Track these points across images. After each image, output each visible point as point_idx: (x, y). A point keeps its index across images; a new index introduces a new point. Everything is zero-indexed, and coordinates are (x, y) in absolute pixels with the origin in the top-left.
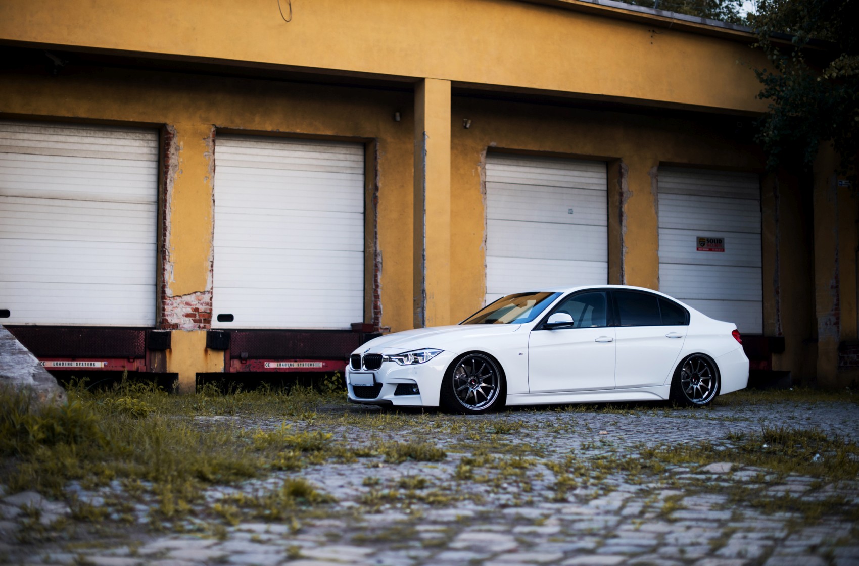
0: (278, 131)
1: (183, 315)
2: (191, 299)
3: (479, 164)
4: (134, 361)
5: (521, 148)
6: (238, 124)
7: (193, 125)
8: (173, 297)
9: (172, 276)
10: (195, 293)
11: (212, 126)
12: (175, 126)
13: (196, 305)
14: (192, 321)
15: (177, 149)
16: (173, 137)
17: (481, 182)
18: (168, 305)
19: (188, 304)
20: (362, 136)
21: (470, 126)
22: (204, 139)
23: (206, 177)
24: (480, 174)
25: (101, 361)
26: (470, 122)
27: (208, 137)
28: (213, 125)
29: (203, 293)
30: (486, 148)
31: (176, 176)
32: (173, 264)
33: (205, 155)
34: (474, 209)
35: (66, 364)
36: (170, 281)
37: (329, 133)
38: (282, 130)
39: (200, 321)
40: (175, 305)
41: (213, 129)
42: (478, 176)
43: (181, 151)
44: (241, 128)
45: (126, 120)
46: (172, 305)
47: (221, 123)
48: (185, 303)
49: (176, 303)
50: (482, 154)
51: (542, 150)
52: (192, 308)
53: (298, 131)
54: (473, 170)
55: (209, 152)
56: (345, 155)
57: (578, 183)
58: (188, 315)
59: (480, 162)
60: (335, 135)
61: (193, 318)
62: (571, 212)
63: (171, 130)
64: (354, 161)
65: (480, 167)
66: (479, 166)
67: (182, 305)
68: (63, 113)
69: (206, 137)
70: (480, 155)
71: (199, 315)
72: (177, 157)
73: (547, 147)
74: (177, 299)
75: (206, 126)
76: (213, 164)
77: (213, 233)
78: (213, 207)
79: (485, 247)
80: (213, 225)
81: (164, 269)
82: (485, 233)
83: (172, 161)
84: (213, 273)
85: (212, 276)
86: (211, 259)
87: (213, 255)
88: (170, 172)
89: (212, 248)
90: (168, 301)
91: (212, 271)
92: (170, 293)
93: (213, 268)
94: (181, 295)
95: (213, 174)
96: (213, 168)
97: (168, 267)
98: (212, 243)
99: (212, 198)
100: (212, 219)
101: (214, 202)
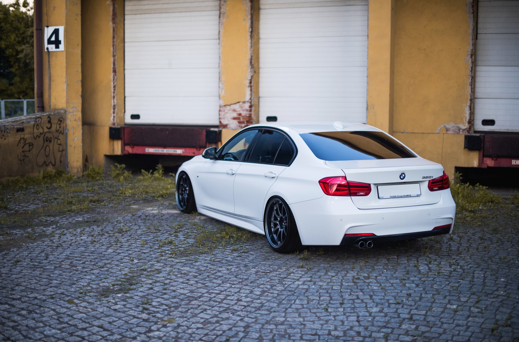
1: (232, 118)
2: (236, 107)
4: (200, 150)
8: (225, 106)
9: (223, 91)
10: (239, 102)
13: (240, 111)
14: (237, 123)
17: (468, 3)
18: (221, 111)
19: (234, 110)
23: (244, 19)
25: (181, 149)
29: (244, 102)
31: (224, 20)
32: (224, 83)
33: (244, 3)
34: (460, 27)
35: (160, 150)
36: (222, 95)
39: (243, 123)
40: (226, 111)
43: (228, 3)
46: (224, 111)
48: (232, 110)
52: (237, 114)
55: (246, 1)
58: (234, 119)
61: (238, 121)
67: (230, 112)
71: (243, 119)
72: (225, 7)
74: (228, 108)
76: (250, 9)
77: (251, 59)
78: (250, 41)
79: (471, 59)
80: (251, 54)
81: (219, 87)
82: (470, 47)
83: (222, 10)
84: (253, 88)
85: (251, 90)
86: (250, 78)
87: (252, 75)
88: (221, 18)
89: (249, 70)
90: (222, 109)
91: (251, 87)
92: (222, 103)
93: (252, 85)
94: (229, 104)
95: (249, 17)
96: (250, 12)
97: (221, 85)
98: (250, 67)
99: (250, 34)
100: (249, 50)
101: (251, 37)
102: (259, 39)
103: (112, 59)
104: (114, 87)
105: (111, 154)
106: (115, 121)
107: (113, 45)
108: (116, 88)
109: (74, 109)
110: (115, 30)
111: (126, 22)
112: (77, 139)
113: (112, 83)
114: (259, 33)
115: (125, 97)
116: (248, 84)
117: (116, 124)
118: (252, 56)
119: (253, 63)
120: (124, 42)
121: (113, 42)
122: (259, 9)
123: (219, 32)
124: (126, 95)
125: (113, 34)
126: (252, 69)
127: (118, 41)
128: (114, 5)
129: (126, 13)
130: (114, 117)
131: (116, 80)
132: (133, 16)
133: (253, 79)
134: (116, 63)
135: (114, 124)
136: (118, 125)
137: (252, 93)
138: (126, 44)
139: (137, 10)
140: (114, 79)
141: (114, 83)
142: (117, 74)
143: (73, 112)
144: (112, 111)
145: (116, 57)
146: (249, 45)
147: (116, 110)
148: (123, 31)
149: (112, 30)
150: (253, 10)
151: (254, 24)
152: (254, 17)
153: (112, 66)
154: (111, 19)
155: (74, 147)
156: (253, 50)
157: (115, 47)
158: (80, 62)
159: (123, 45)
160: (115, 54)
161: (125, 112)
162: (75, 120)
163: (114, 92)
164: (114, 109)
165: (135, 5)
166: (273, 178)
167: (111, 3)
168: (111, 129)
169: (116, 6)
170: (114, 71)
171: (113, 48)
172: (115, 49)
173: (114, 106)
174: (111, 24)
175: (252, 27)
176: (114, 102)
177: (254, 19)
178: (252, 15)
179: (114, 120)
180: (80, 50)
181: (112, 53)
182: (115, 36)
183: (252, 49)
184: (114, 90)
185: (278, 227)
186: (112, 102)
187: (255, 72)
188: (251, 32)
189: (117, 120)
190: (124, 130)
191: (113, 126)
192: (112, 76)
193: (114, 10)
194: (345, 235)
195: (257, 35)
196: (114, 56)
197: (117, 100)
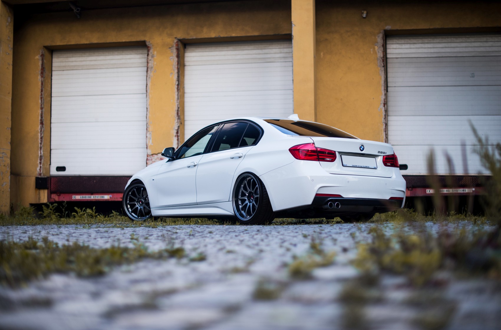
0: (219, 37)
3: (377, 44)
5: (415, 28)
6: (192, 35)
7: (162, 40)
8: (152, 155)
9: (151, 141)
11: (174, 39)
12: (151, 42)
15: (153, 57)
16: (150, 49)
17: (379, 58)
18: (149, 160)
19: (161, 159)
20: (280, 33)
21: (367, 15)
22: (170, 48)
23: (171, 73)
24: (377, 52)
25: (108, 195)
26: (365, 12)
27: (172, 47)
28: (176, 38)
30: (382, 31)
31: (152, 74)
32: (151, 133)
33: (171, 58)
34: (373, 79)
35: (87, 197)
36: (150, 144)
37: (256, 34)
38: (222, 36)
40: (153, 160)
41: (176, 41)
42: (376, 53)
43: (155, 58)
44: (194, 37)
45: (121, 41)
46: (151, 160)
47: (181, 35)
48: (159, 158)
49: (154, 158)
50: (379, 37)
51: (432, 27)
53: (234, 35)
54: (372, 50)
55: (173, 56)
56: (279, 49)
57: (479, 52)
59: (377, 43)
60: (261, 34)
62: (473, 76)
63: (149, 45)
64: (286, 53)
65: (378, 47)
66: (376, 45)
67: (157, 160)
68: (84, 41)
69: (171, 47)
70: (377, 37)
72: (152, 62)
73: (437, 25)
74: (154, 156)
75: (171, 39)
76: (176, 63)
77: (178, 110)
78: (177, 93)
79: (384, 108)
80: (178, 105)
81: (147, 137)
82: (383, 97)
83: (150, 65)
84: (179, 137)
85: (178, 140)
86: (177, 128)
87: (179, 125)
88: (149, 72)
89: (176, 121)
90: (149, 158)
91: (178, 136)
92: (150, 152)
93: (179, 135)
94: (157, 153)
95: (176, 71)
96: (176, 66)
97: (148, 135)
98: (177, 117)
99: (177, 87)
100: (176, 101)
101: (178, 89)
102: (184, 93)
103: (40, 111)
104: (41, 138)
105: (38, 202)
106: (41, 172)
107: (41, 98)
108: (43, 140)
109: (3, 154)
110: (43, 84)
111: (53, 78)
112: (6, 185)
113: (40, 134)
114: (184, 87)
115: (51, 150)
116: (175, 134)
117: (42, 175)
118: (178, 108)
119: (179, 114)
120: (51, 97)
121: (41, 95)
122: (184, 66)
123: (147, 85)
124: (52, 148)
125: (42, 87)
126: (179, 120)
127: (46, 94)
128: (43, 60)
129: (53, 69)
130: (41, 167)
131: (43, 131)
132: (61, 72)
133: (179, 130)
134: (43, 115)
135: (40, 174)
136: (43, 175)
137: (179, 143)
138: (53, 99)
139: (65, 66)
140: (41, 131)
141: (41, 135)
142: (44, 126)
143: (3, 158)
144: (39, 161)
145: (44, 110)
146: (176, 97)
147: (42, 160)
148: (50, 86)
149: (40, 84)
150: (179, 65)
151: (180, 78)
152: (181, 72)
153: (40, 118)
154: (40, 73)
155: (3, 191)
156: (180, 102)
157: (42, 100)
158: (10, 111)
159: (49, 99)
160: (42, 106)
161: (50, 164)
162: (4, 166)
163: (41, 144)
164: (41, 160)
165: (63, 62)
166: (240, 157)
167: (40, 58)
168: (37, 179)
169: (45, 61)
170: (42, 123)
171: (41, 101)
172: (42, 102)
173: (41, 156)
174: (39, 77)
175: (178, 80)
176: (41, 153)
177: (180, 74)
178: (178, 69)
179: (40, 170)
180: (11, 98)
181: (40, 105)
182: (43, 89)
183: (178, 101)
184: (41, 141)
185: (247, 202)
186: (39, 152)
187: (181, 123)
188: (178, 85)
189: (43, 171)
190: (51, 180)
191: (39, 177)
192: (40, 127)
193: (42, 65)
194: (317, 194)
195: (182, 89)
196: (42, 108)
197: (43, 151)
